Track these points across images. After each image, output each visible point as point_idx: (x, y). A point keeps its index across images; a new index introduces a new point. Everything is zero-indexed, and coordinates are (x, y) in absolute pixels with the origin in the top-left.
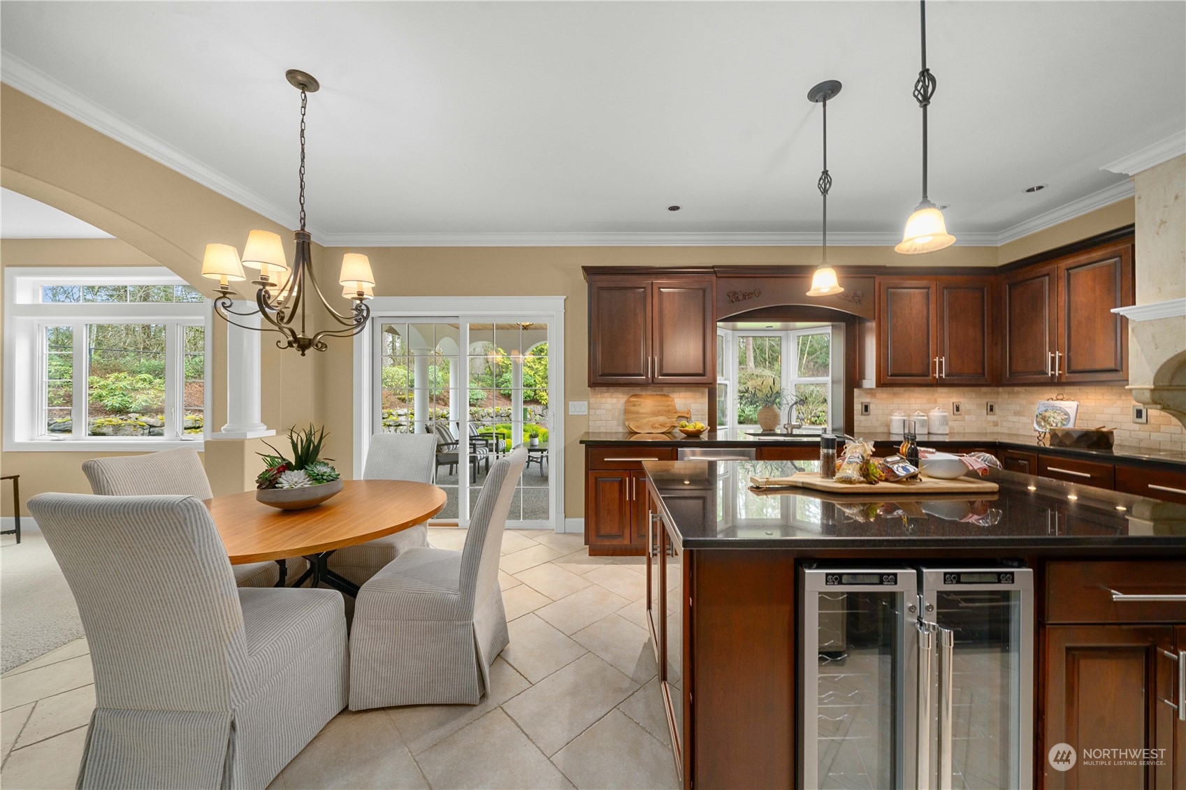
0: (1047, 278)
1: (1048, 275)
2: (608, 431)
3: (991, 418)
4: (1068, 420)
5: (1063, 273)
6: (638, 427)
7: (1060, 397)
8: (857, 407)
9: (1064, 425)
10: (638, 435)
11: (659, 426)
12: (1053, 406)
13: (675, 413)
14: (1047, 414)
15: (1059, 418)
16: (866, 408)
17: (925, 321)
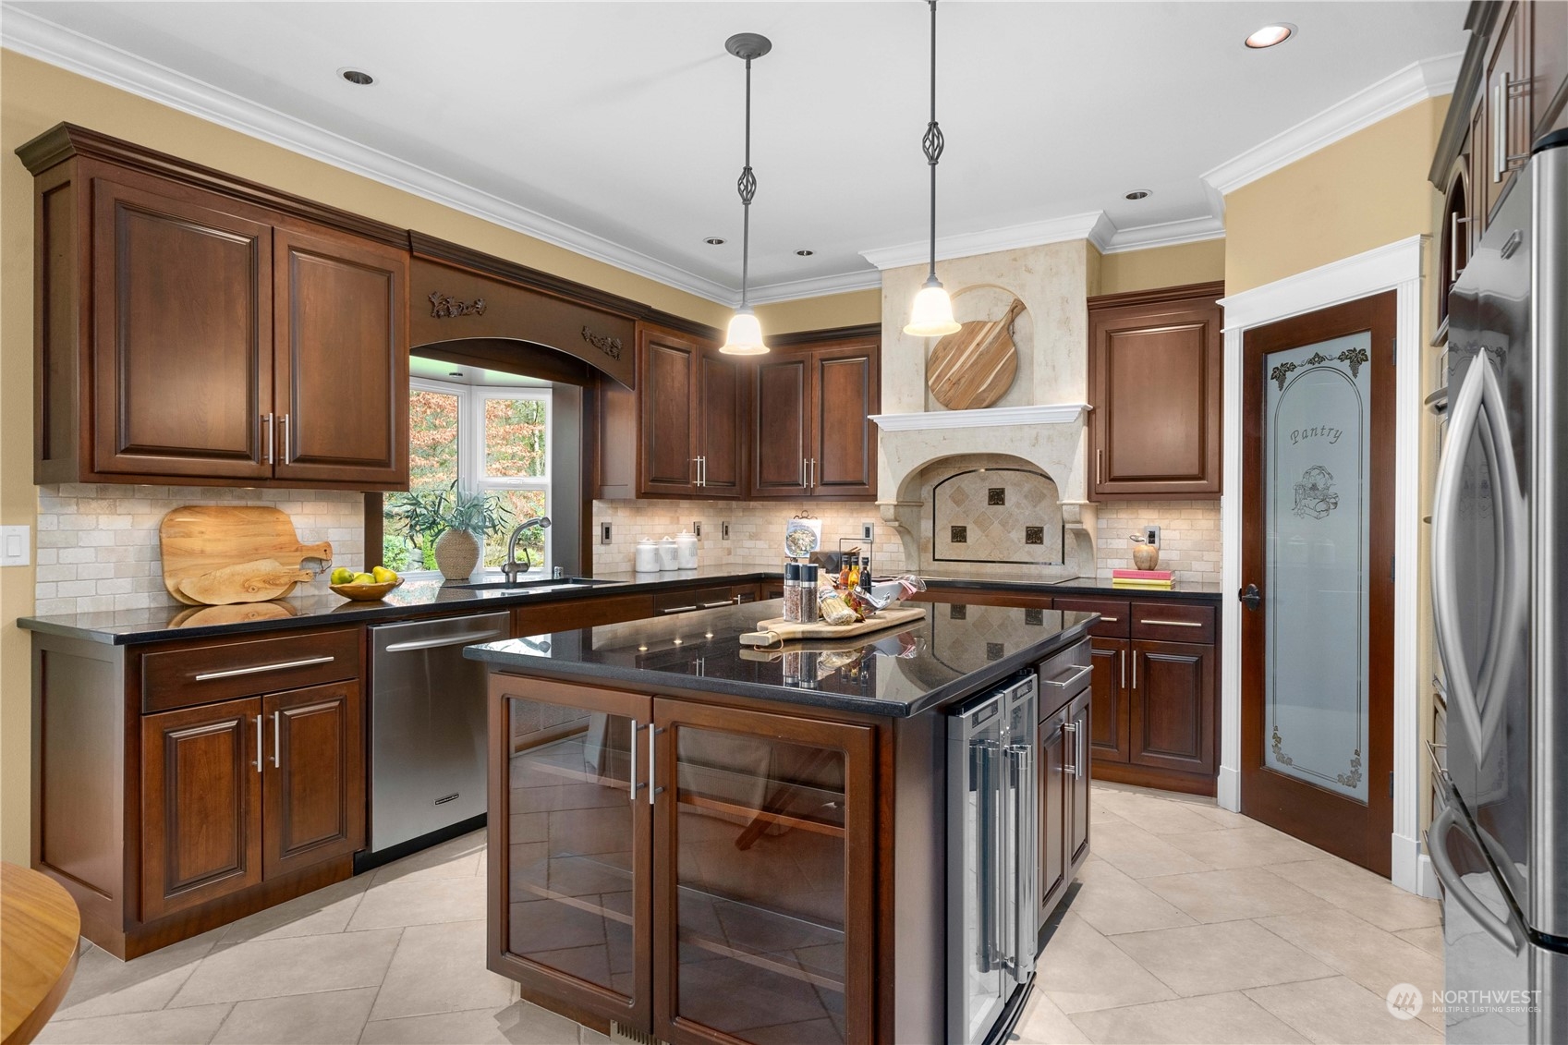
0: (801, 365)
1: (802, 362)
2: (103, 609)
3: (726, 544)
4: (814, 541)
5: (817, 364)
6: (205, 591)
7: (805, 514)
8: (597, 532)
9: (812, 548)
10: (208, 610)
11: (260, 585)
12: (801, 526)
13: (297, 550)
14: (796, 536)
15: (807, 540)
16: (607, 532)
17: (685, 400)
